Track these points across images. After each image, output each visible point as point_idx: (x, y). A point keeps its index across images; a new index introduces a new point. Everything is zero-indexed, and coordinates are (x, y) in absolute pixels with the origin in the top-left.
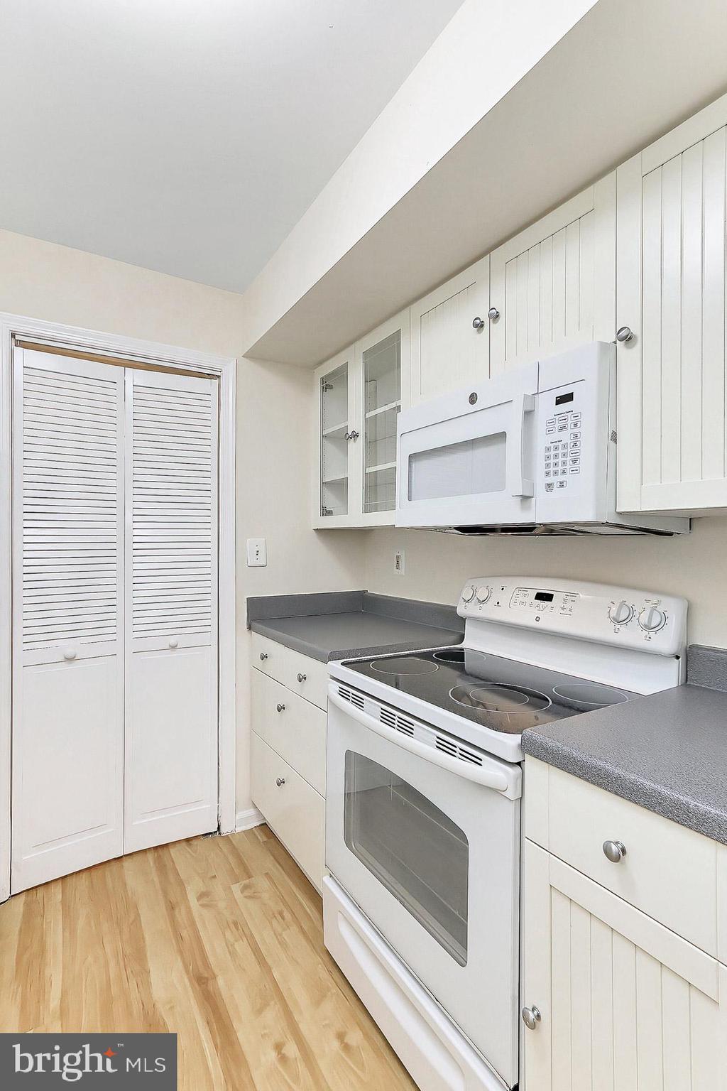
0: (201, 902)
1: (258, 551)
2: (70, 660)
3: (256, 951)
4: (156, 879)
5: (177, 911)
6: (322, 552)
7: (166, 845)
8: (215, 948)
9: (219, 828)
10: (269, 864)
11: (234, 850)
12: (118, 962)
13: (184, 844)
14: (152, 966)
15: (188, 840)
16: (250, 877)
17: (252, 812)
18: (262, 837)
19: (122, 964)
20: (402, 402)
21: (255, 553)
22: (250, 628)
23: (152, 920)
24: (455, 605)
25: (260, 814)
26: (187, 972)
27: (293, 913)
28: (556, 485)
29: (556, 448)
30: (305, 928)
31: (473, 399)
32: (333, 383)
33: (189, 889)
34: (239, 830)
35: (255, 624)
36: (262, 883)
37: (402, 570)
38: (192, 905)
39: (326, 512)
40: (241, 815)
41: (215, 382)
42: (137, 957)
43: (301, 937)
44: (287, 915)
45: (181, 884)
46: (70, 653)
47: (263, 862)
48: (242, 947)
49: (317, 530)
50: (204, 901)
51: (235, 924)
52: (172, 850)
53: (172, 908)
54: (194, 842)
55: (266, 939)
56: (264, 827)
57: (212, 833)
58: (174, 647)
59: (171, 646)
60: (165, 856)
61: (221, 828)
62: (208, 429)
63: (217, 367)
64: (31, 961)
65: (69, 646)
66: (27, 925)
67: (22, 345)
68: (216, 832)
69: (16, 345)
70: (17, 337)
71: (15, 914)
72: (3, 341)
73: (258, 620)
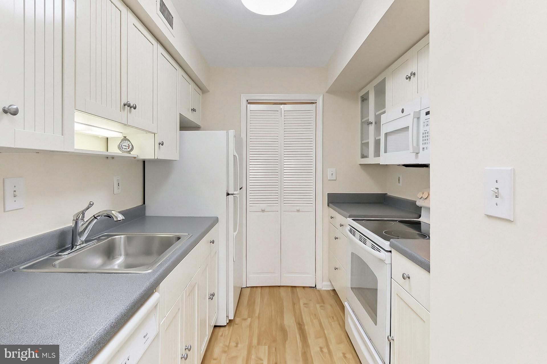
0: (304, 305)
1: (332, 174)
2: (263, 211)
3: (320, 324)
4: (290, 295)
5: (295, 305)
6: (363, 175)
7: (295, 287)
8: (306, 319)
9: (316, 286)
10: (333, 302)
11: (321, 295)
12: (275, 312)
13: (302, 288)
14: (285, 316)
15: (304, 287)
16: (324, 303)
17: (329, 283)
18: (332, 293)
19: (276, 312)
20: (386, 109)
22: (328, 206)
23: (287, 305)
24: (416, 200)
25: (332, 286)
26: (296, 321)
27: (337, 318)
28: (425, 148)
29: (425, 133)
30: (341, 324)
31: (403, 111)
32: (364, 99)
33: (301, 301)
34: (323, 289)
35: (330, 205)
36: (328, 307)
37: (401, 184)
38: (301, 305)
39: (363, 156)
40: (324, 283)
41: (314, 105)
42: (281, 313)
43: (339, 326)
44: (335, 318)
45: (299, 299)
46: (263, 209)
47: (330, 300)
48: (316, 321)
49: (360, 164)
50: (305, 305)
51: (315, 315)
52: (298, 289)
53: (294, 304)
54: (306, 289)
55: (325, 322)
56: (334, 290)
57: (313, 287)
58: (298, 211)
59: (297, 210)
60: (294, 289)
61: (316, 287)
62: (312, 124)
63: (315, 98)
64: (251, 304)
65: (263, 206)
66: (251, 295)
67: (250, 103)
68: (314, 287)
69: (248, 104)
70: (248, 101)
71: (247, 292)
72: (244, 103)
73: (332, 203)
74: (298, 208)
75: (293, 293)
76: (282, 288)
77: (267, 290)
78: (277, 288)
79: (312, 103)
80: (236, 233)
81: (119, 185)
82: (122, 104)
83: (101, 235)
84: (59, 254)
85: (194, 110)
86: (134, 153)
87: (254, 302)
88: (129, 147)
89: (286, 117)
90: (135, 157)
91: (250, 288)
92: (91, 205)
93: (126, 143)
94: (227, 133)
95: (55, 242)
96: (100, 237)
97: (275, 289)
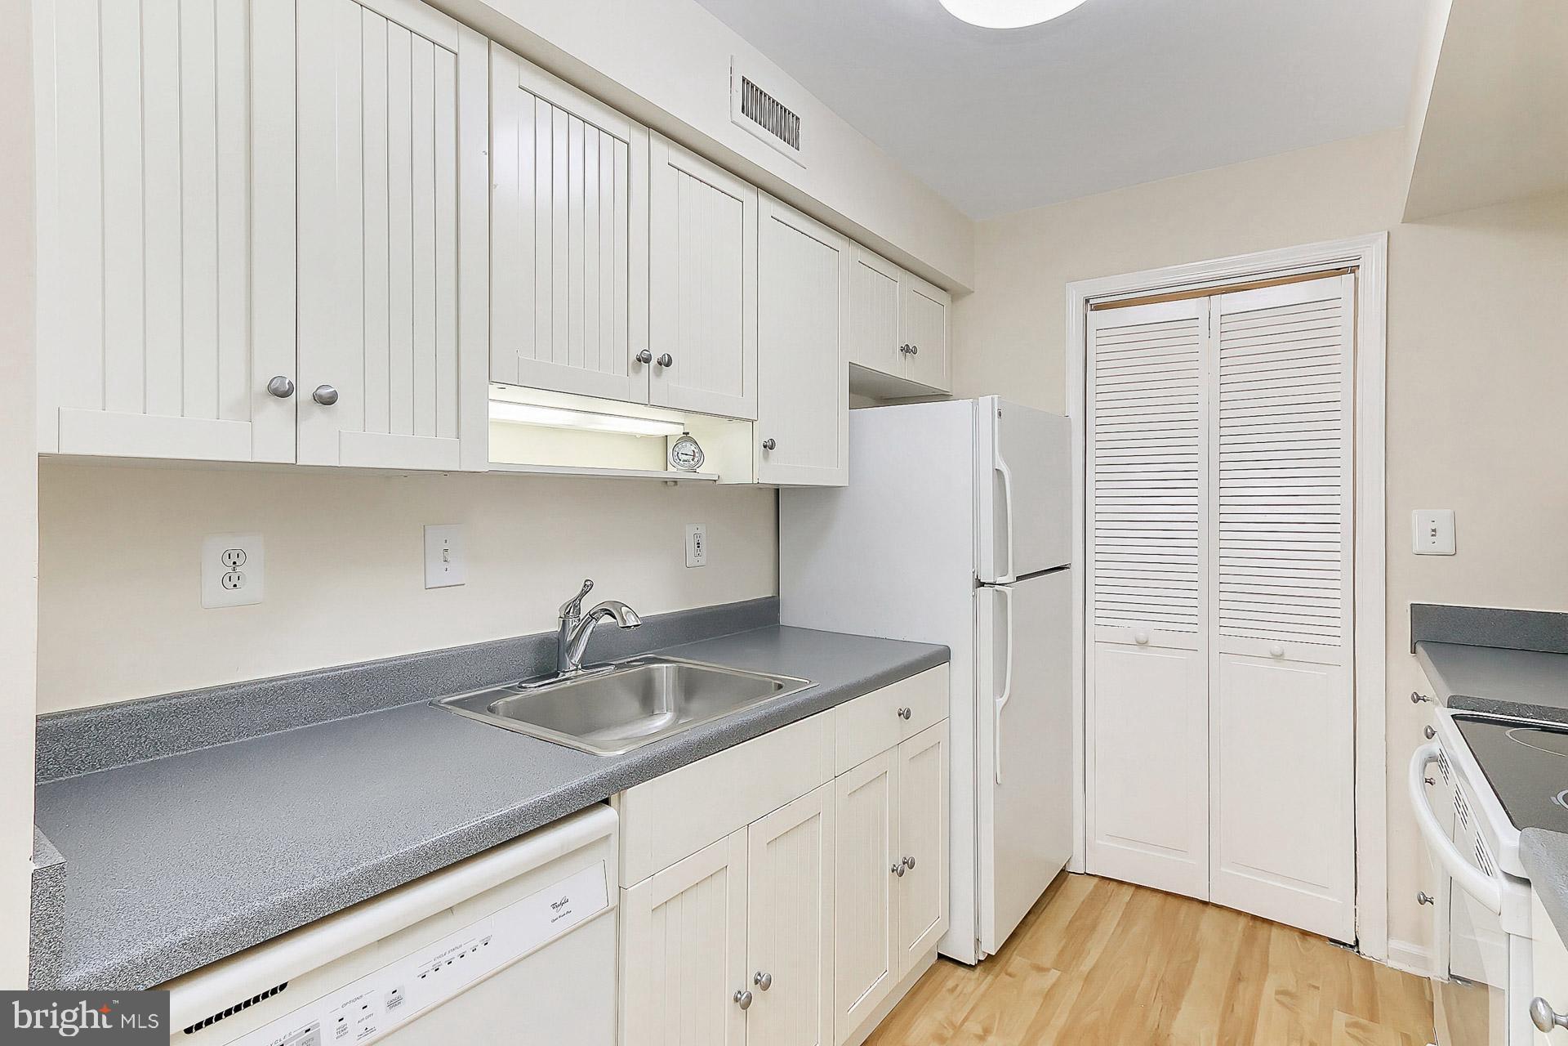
0: (1279, 997)
1: (1434, 530)
2: (1143, 644)
4: (1236, 944)
5: (1243, 985)
7: (1271, 923)
9: (1357, 941)
11: (1371, 983)
12: (1153, 980)
13: (1296, 935)
15: (1305, 934)
16: (1373, 1019)
19: (1157, 982)
21: (1430, 533)
22: (1414, 651)
33: (1272, 977)
34: (1390, 963)
35: (1422, 648)
36: (1388, 1039)
38: (1266, 993)
40: (1398, 944)
45: (1265, 968)
46: (1142, 637)
50: (1285, 999)
52: (1276, 932)
53: (1240, 980)
54: (1312, 941)
57: (1344, 944)
58: (1278, 657)
59: (1273, 655)
60: (1262, 931)
61: (1360, 946)
62: (1338, 349)
63: (1353, 253)
64: (1080, 931)
65: (1141, 630)
66: (1091, 902)
67: (1098, 308)
68: (1351, 946)
69: (1092, 310)
70: (1091, 302)
71: (1079, 891)
72: (1074, 308)
73: (1426, 642)
74: (1276, 647)
75: (1249, 940)
76: (1210, 911)
77: (1156, 900)
78: (1196, 907)
79: (1339, 272)
80: (1004, 702)
81: (698, 547)
82: (633, 358)
83: (632, 659)
84: (523, 685)
85: (906, 350)
86: (706, 470)
87: (1093, 927)
88: (694, 456)
89: (1226, 336)
90: (715, 481)
91: (1096, 880)
92: (587, 588)
93: (689, 448)
94: (975, 405)
95: (529, 660)
96: (632, 661)
97: (1185, 907)
